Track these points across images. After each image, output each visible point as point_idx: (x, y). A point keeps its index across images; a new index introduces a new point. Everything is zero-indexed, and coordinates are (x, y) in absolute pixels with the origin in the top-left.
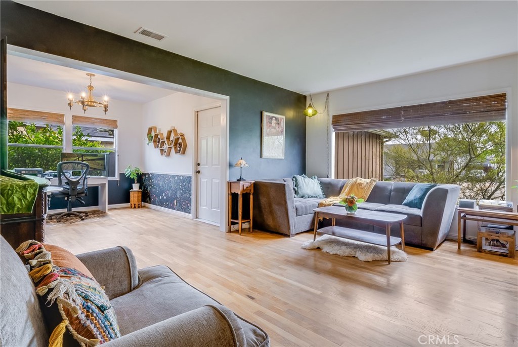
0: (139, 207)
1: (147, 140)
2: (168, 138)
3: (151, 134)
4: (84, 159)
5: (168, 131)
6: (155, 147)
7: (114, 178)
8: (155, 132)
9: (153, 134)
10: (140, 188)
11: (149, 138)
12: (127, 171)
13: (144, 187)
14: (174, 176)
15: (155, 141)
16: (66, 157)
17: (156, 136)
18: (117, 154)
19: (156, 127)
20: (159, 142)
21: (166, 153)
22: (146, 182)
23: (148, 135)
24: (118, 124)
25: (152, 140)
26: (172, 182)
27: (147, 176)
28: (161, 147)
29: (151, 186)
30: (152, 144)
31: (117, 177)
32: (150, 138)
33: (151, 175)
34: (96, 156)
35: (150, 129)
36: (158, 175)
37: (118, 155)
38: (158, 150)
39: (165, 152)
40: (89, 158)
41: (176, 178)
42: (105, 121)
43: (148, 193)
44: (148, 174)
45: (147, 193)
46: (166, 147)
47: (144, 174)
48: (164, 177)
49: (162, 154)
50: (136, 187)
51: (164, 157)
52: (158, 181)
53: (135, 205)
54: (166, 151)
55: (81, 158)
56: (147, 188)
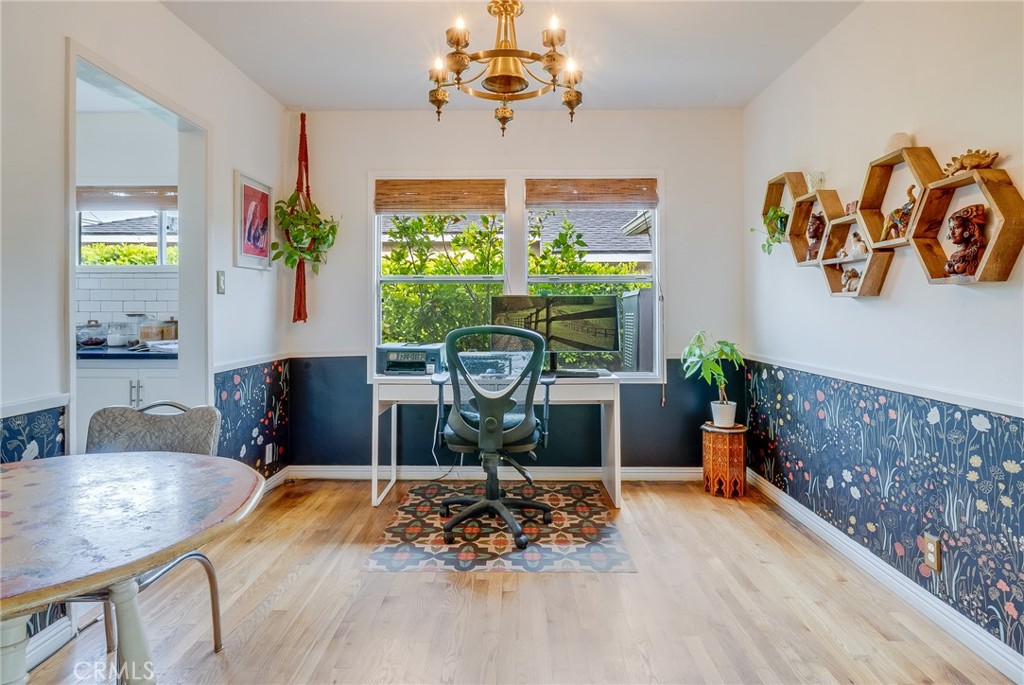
0: (735, 495)
1: (762, 233)
2: (872, 204)
3: (777, 204)
4: (553, 315)
5: (873, 168)
6: (801, 259)
7: (649, 375)
8: (795, 195)
9: (788, 205)
10: (740, 418)
11: (769, 223)
12: (691, 354)
13: (755, 415)
14: (917, 406)
15: (797, 235)
16: (505, 310)
17: (804, 208)
18: (657, 295)
19: (800, 176)
20: (817, 235)
21: (858, 284)
22: (764, 400)
23: (765, 214)
24: (660, 190)
25: (782, 232)
26: (900, 428)
27: (765, 375)
28: (827, 255)
29: (784, 417)
30: (785, 248)
31: (658, 376)
32: (777, 223)
33: (781, 375)
34: (587, 301)
35: (775, 190)
36: (817, 381)
37: (662, 298)
38: (814, 273)
39: (855, 275)
40: (568, 310)
41: (934, 416)
42: (618, 187)
43: (773, 443)
44: (769, 367)
45: (767, 439)
46: (856, 251)
47: (753, 366)
48: (849, 393)
49: (836, 288)
50: (723, 414)
51: (845, 299)
52: (816, 403)
53: (720, 483)
54: (862, 269)
55: (545, 310)
56: (766, 423)
